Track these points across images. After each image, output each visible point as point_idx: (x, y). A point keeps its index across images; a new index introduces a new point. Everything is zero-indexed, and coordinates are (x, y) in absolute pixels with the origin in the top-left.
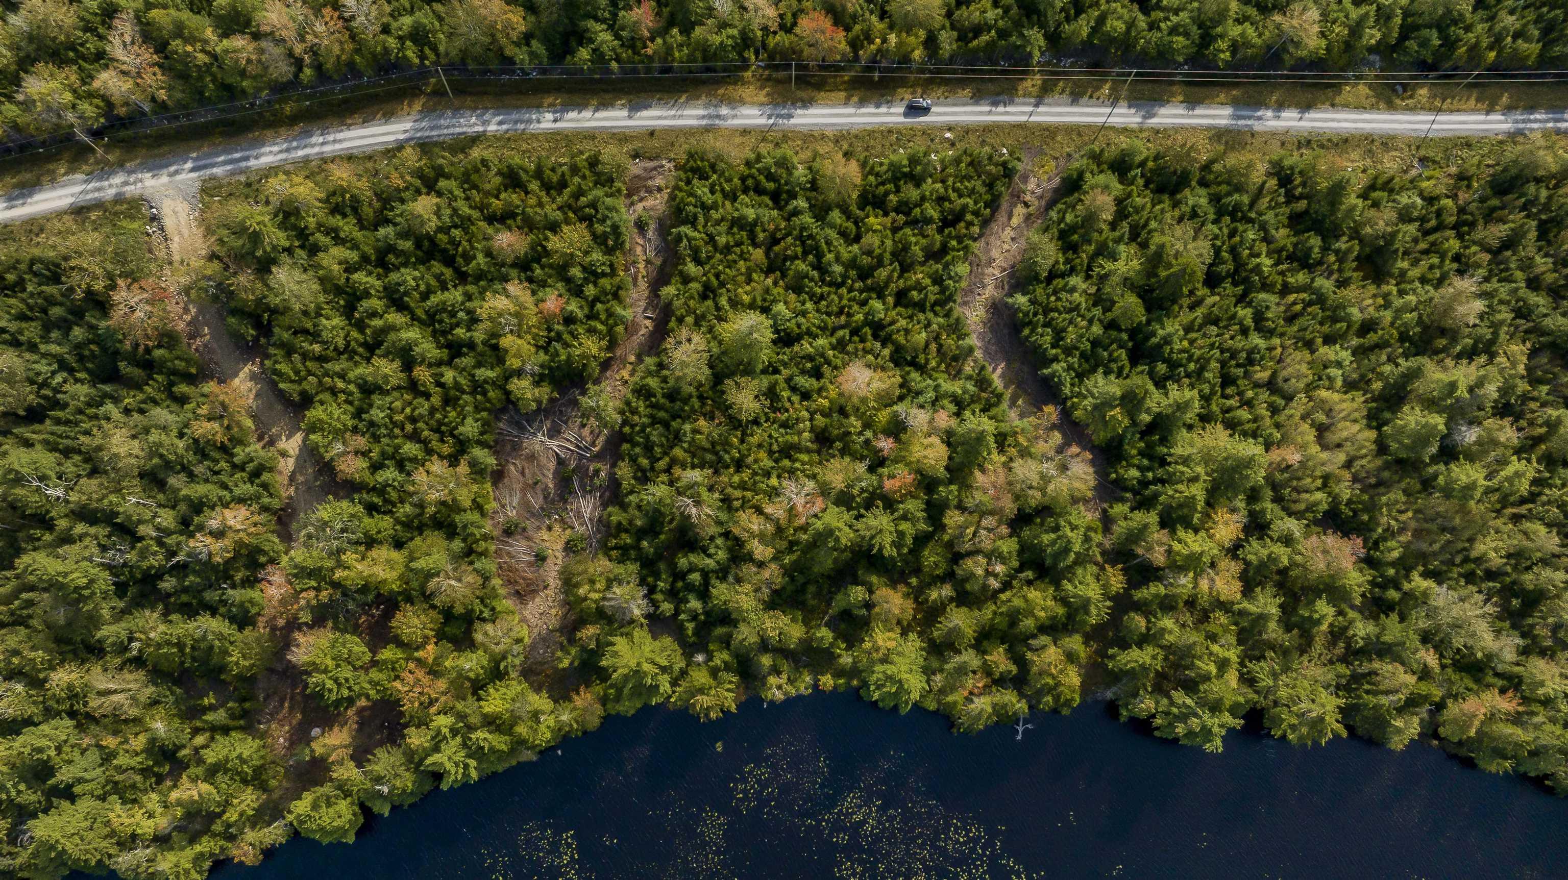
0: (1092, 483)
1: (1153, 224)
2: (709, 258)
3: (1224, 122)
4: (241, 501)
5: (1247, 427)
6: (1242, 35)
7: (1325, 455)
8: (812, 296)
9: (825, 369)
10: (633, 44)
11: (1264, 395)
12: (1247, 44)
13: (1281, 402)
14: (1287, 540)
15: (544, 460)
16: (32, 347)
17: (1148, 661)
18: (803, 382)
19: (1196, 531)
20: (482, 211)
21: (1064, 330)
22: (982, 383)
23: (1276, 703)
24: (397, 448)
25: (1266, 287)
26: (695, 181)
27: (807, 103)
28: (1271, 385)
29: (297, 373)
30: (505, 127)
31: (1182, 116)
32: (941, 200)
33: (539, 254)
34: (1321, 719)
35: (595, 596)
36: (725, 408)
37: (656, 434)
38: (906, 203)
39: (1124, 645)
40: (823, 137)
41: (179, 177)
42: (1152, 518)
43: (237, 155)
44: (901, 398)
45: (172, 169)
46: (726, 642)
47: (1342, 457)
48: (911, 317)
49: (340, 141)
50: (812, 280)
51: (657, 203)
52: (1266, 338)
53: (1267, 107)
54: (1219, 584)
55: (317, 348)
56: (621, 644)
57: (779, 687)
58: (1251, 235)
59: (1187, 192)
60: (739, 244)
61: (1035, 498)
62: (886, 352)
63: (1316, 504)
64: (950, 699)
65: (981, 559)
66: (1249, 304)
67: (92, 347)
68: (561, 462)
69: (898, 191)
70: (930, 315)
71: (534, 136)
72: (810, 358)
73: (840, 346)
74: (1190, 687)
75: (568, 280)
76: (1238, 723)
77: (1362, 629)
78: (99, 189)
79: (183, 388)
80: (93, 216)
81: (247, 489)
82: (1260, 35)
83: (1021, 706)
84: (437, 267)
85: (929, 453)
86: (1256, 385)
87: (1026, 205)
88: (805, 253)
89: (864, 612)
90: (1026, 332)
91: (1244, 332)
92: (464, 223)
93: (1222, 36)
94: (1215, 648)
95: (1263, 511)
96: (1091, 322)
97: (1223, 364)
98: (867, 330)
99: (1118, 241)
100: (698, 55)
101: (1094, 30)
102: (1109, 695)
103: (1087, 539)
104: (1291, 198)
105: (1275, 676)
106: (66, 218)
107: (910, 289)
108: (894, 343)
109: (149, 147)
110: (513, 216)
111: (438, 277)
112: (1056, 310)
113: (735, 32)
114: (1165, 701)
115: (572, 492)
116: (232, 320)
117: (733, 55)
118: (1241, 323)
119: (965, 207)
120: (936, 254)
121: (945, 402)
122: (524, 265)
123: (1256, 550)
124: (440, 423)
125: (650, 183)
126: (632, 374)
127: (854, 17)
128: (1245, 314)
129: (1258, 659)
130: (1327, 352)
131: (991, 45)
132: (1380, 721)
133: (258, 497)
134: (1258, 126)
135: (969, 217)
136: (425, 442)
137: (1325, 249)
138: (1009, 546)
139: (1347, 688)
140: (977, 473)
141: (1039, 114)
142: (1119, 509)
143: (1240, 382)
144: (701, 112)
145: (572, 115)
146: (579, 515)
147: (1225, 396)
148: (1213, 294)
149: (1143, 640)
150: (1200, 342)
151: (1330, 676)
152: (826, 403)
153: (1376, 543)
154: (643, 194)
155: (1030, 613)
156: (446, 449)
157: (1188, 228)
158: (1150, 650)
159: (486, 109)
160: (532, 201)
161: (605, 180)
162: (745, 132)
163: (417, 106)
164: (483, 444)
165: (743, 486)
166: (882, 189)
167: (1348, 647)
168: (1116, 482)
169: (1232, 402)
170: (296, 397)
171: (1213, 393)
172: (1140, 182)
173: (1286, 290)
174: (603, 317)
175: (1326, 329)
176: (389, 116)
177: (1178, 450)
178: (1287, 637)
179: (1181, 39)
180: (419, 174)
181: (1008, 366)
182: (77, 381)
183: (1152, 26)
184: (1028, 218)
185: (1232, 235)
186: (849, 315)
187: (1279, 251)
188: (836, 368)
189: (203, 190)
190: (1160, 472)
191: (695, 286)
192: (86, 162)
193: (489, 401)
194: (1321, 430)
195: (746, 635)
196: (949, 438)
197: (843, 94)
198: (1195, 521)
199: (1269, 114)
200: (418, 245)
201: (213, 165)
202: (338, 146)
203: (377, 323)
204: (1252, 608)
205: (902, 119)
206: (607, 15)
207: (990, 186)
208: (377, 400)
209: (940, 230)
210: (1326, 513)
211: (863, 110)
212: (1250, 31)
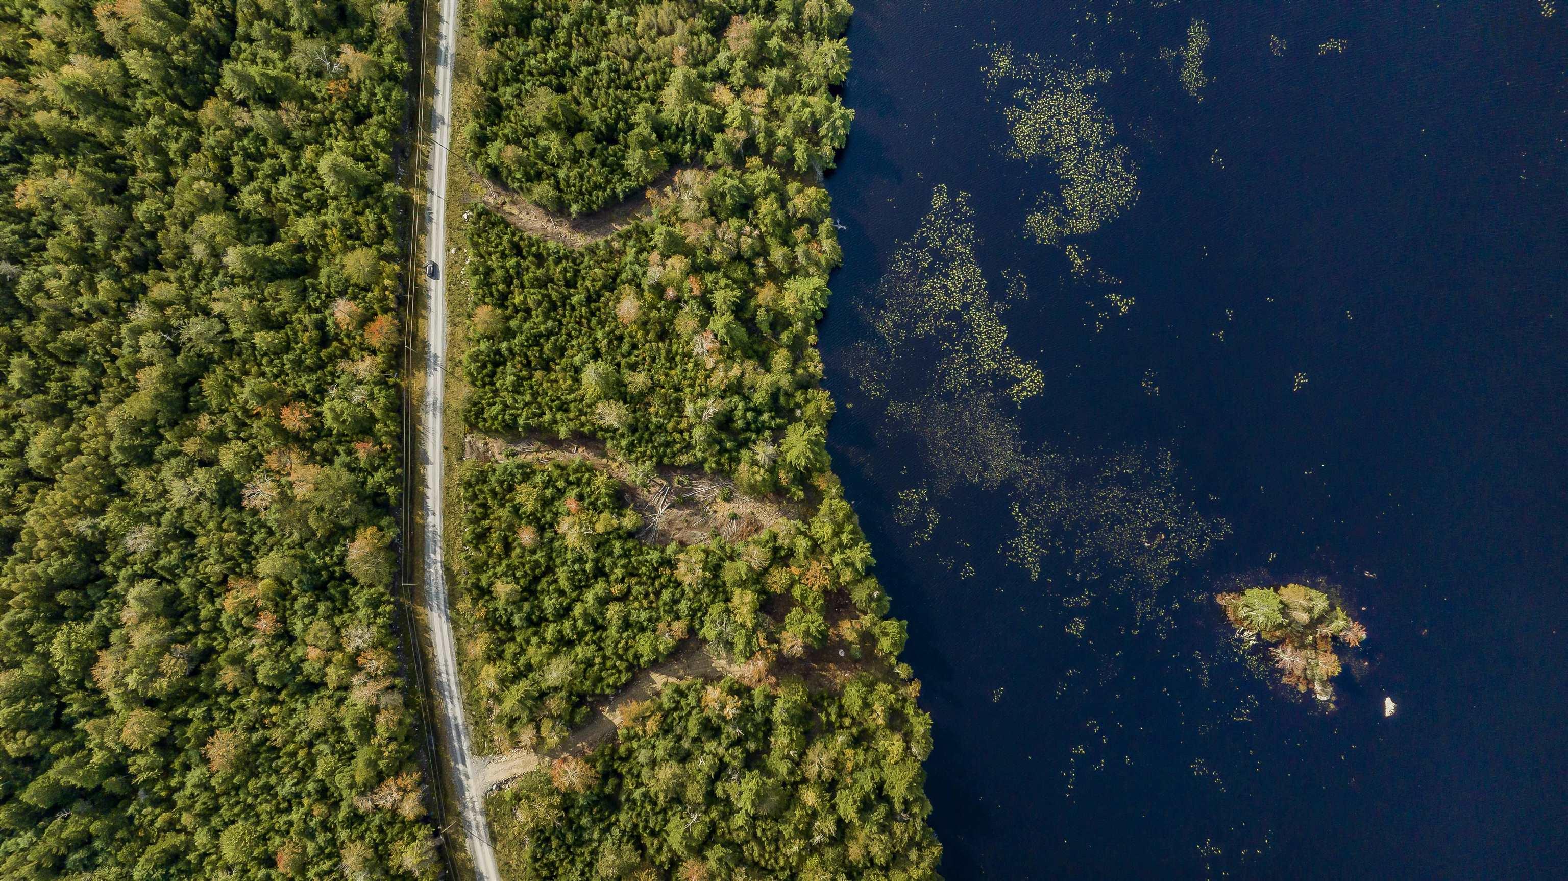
0: (694, 171)
1: (526, 123)
2: (540, 407)
3: (449, 73)
4: (699, 701)
5: (658, 77)
6: (392, 53)
7: (678, 32)
8: (567, 341)
9: (617, 332)
10: (384, 457)
11: (639, 64)
12: (396, 51)
13: (643, 55)
14: (732, 60)
15: (671, 517)
16: (594, 853)
17: (803, 146)
18: (625, 347)
19: (725, 112)
20: (501, 559)
21: (595, 183)
22: (627, 236)
23: (826, 77)
24: (665, 604)
25: (567, 56)
26: (485, 416)
27: (426, 344)
28: (633, 60)
29: (613, 674)
30: (438, 550)
31: (444, 99)
32: (503, 256)
33: (534, 519)
34: (837, 51)
35: (762, 471)
36: (642, 394)
37: (659, 439)
38: (505, 278)
39: (793, 160)
40: (452, 334)
41: (470, 773)
42: (718, 137)
43: (454, 733)
44: (639, 286)
45: (463, 778)
46: (789, 396)
47: (680, 21)
48: (584, 279)
49: (446, 661)
50: (557, 340)
51: (497, 447)
52: (601, 60)
53: (438, 43)
54: (758, 101)
55: (597, 660)
56: (790, 457)
57: (815, 367)
58: (533, 62)
59: (501, 100)
60: (531, 388)
61: (704, 205)
62: (607, 294)
63: (708, 40)
64: (823, 262)
65: (743, 238)
66: (577, 68)
67: (595, 810)
68: (672, 506)
69: (494, 284)
70: (582, 266)
71: (445, 528)
72: (610, 342)
73: (602, 324)
74: (816, 124)
75: (553, 499)
76: (838, 99)
77: (783, 22)
78: (477, 827)
79: (622, 750)
80: (496, 828)
81: (691, 699)
82: (390, 42)
83: (828, 222)
84: (543, 584)
85: (677, 266)
86: (632, 68)
87: (504, 203)
88: (537, 344)
89: (771, 313)
90: (595, 207)
91: (597, 72)
92: (511, 568)
93: (391, 66)
94: (795, 108)
95: (712, 72)
96: (590, 166)
97: (617, 88)
98: (593, 306)
99: (536, 145)
100: (392, 414)
101: (383, 150)
102: (820, 173)
103: (731, 176)
104: (506, 36)
105: (810, 75)
106: (498, 847)
107: (565, 277)
108: (600, 289)
109: (446, 796)
110: (506, 538)
111: (549, 584)
112: (581, 186)
113: (376, 390)
114: (824, 140)
115: (692, 498)
116: (577, 719)
117: (392, 391)
118: (592, 75)
119: (511, 241)
120: (540, 259)
121: (641, 258)
122: (541, 529)
123: (737, 78)
124: (649, 577)
125: (481, 450)
126: (614, 460)
127: (367, 309)
128: (585, 71)
129: (801, 84)
130: (611, 24)
131: (391, 219)
132: (837, 18)
133: (696, 691)
134: (452, 50)
135: (516, 239)
136: (663, 587)
137: (542, 17)
138: (734, 222)
139: (818, 35)
140: (688, 240)
141: (439, 191)
142: (709, 158)
143: (630, 78)
144: (431, 414)
145: (430, 503)
146: (707, 493)
147: (639, 88)
148: (571, 89)
149: (790, 149)
150: (603, 100)
151: (811, 43)
152: (640, 333)
153: (731, 8)
154: (489, 454)
155: (774, 213)
156: (668, 572)
157: (527, 101)
158: (797, 145)
159: (424, 561)
160: (496, 523)
161: (483, 478)
162: (447, 386)
163: (420, 609)
164: (663, 551)
165: (692, 386)
166: (495, 293)
167: (793, 31)
168: (691, 159)
169: (643, 84)
170: (630, 674)
171: (637, 95)
172: (495, 128)
173: (568, 44)
174: (579, 475)
175: (596, 24)
176: (427, 629)
177: (676, 119)
178: (788, 66)
179: (394, 94)
180: (475, 601)
181: (614, 221)
182: (617, 820)
183: (382, 111)
184: (513, 203)
185: (531, 73)
186: (581, 316)
187: (543, 46)
188: (617, 327)
189: (480, 754)
190: (688, 131)
191: (559, 416)
192: (456, 840)
193: (635, 548)
194: (660, 33)
195: (785, 381)
196: (665, 256)
197: (420, 321)
198: (720, 112)
199: (443, 43)
200: (526, 599)
201: (461, 749)
202: (450, 663)
203: (580, 623)
204: (772, 85)
205: (440, 281)
206: (361, 475)
207: (494, 224)
208: (633, 618)
209: (524, 258)
210: (713, 35)
211: (433, 307)
212: (390, 47)
